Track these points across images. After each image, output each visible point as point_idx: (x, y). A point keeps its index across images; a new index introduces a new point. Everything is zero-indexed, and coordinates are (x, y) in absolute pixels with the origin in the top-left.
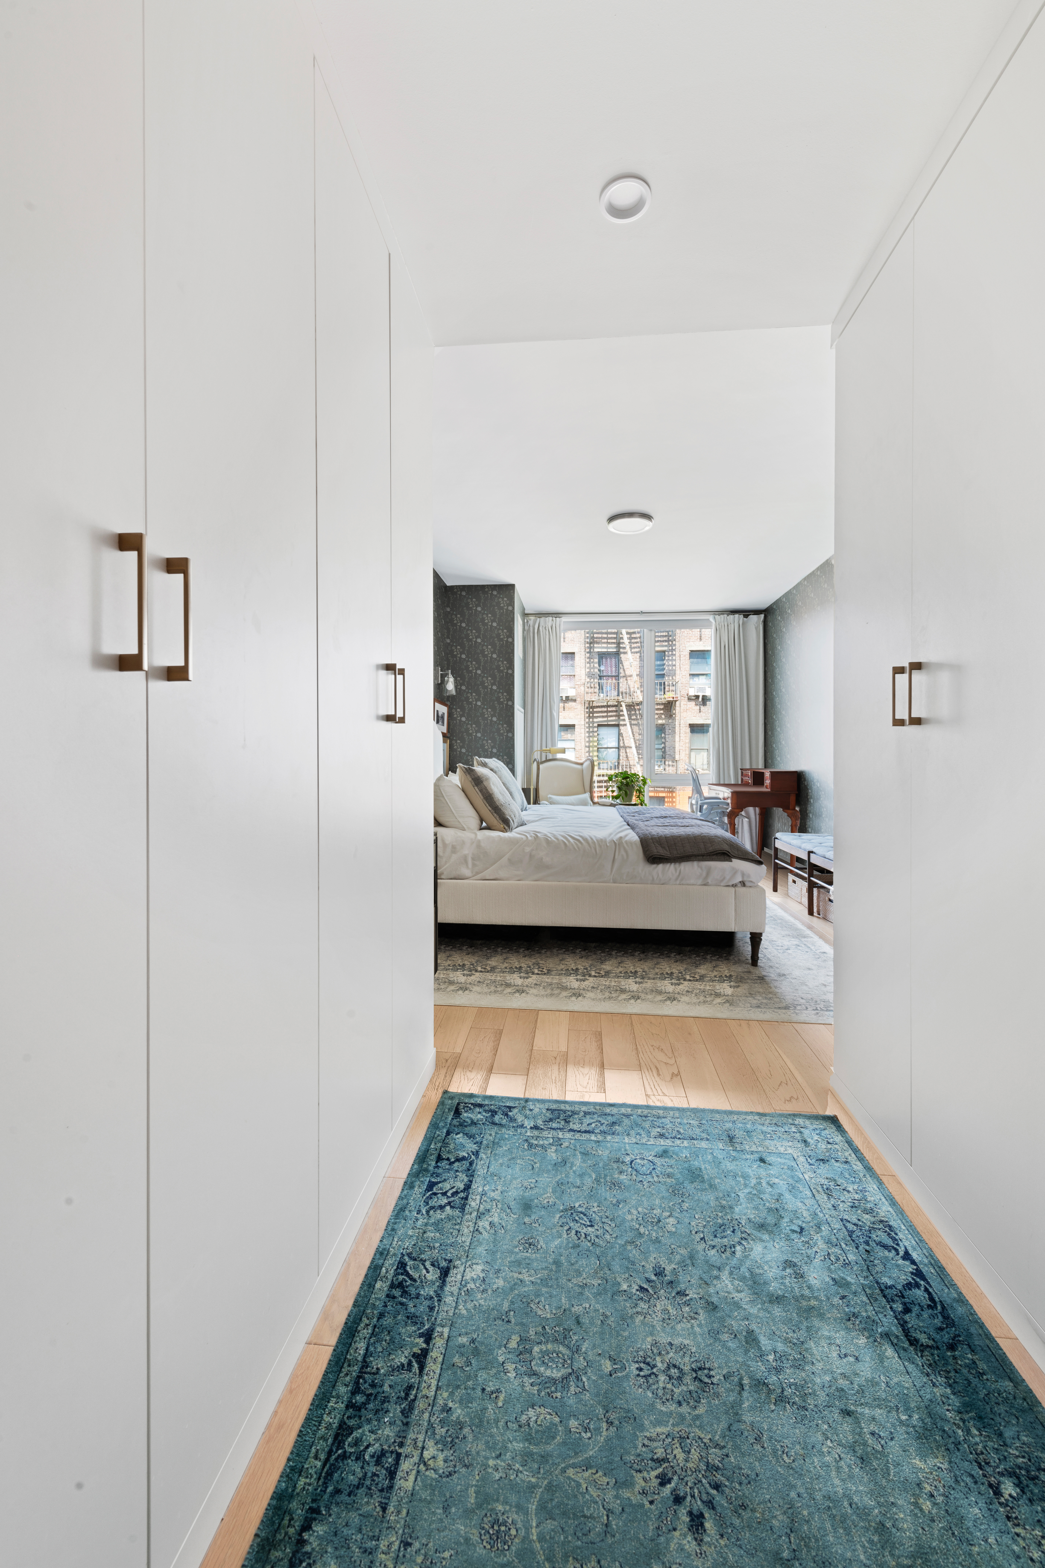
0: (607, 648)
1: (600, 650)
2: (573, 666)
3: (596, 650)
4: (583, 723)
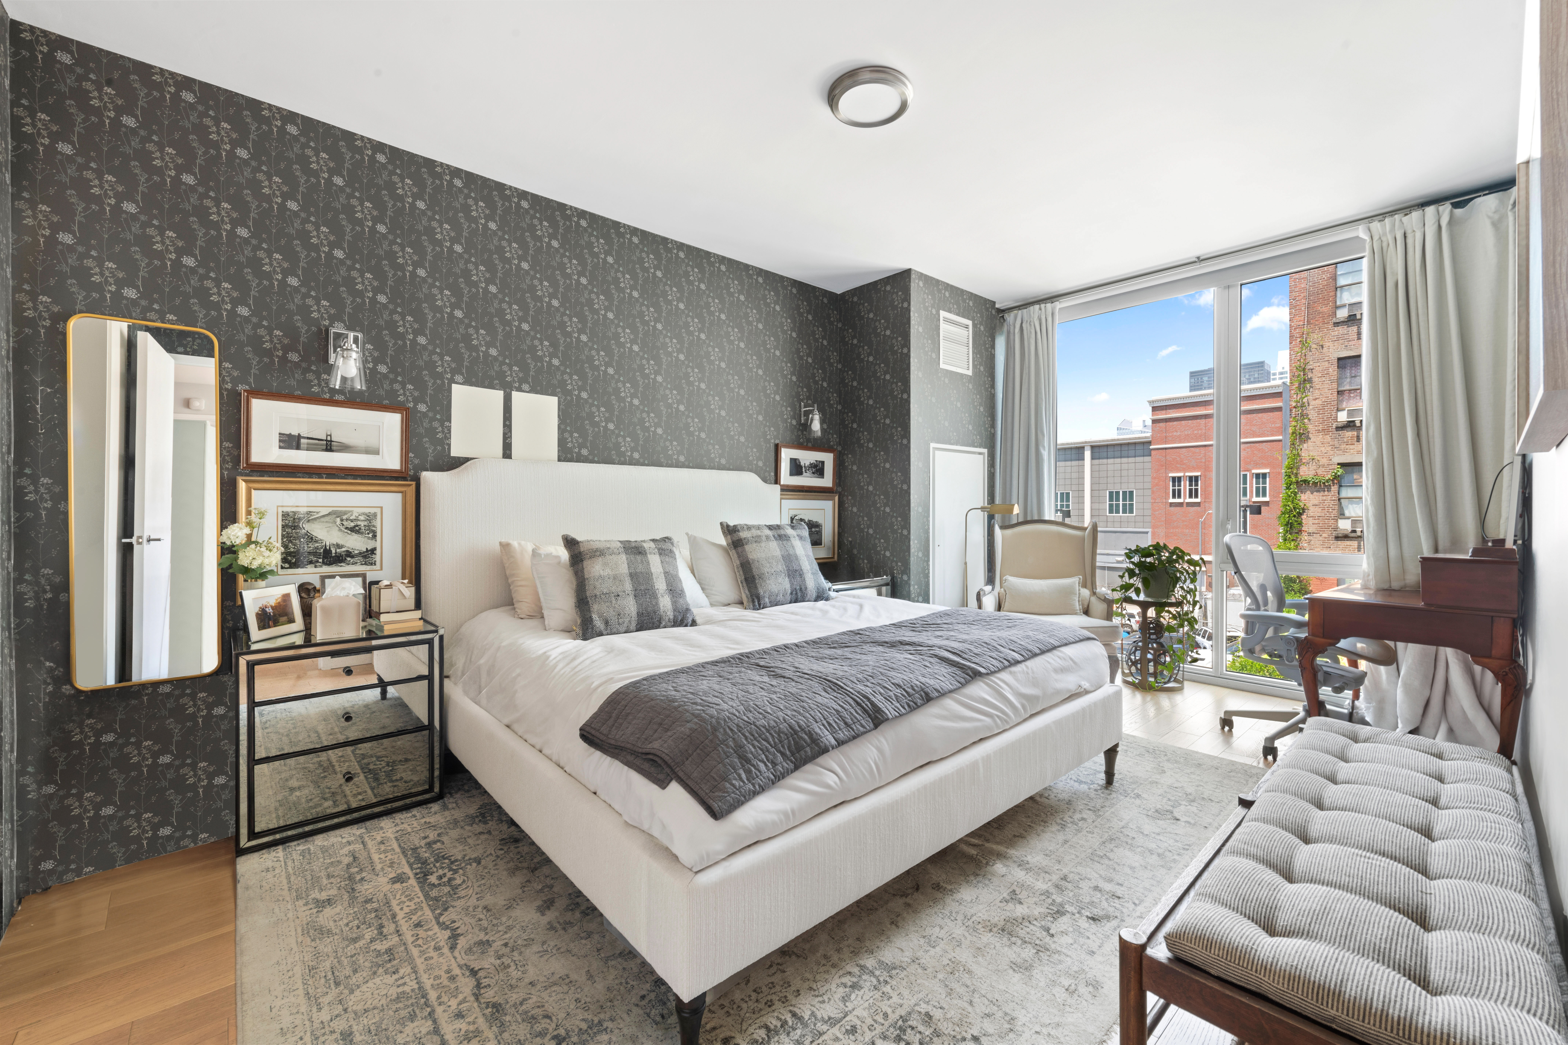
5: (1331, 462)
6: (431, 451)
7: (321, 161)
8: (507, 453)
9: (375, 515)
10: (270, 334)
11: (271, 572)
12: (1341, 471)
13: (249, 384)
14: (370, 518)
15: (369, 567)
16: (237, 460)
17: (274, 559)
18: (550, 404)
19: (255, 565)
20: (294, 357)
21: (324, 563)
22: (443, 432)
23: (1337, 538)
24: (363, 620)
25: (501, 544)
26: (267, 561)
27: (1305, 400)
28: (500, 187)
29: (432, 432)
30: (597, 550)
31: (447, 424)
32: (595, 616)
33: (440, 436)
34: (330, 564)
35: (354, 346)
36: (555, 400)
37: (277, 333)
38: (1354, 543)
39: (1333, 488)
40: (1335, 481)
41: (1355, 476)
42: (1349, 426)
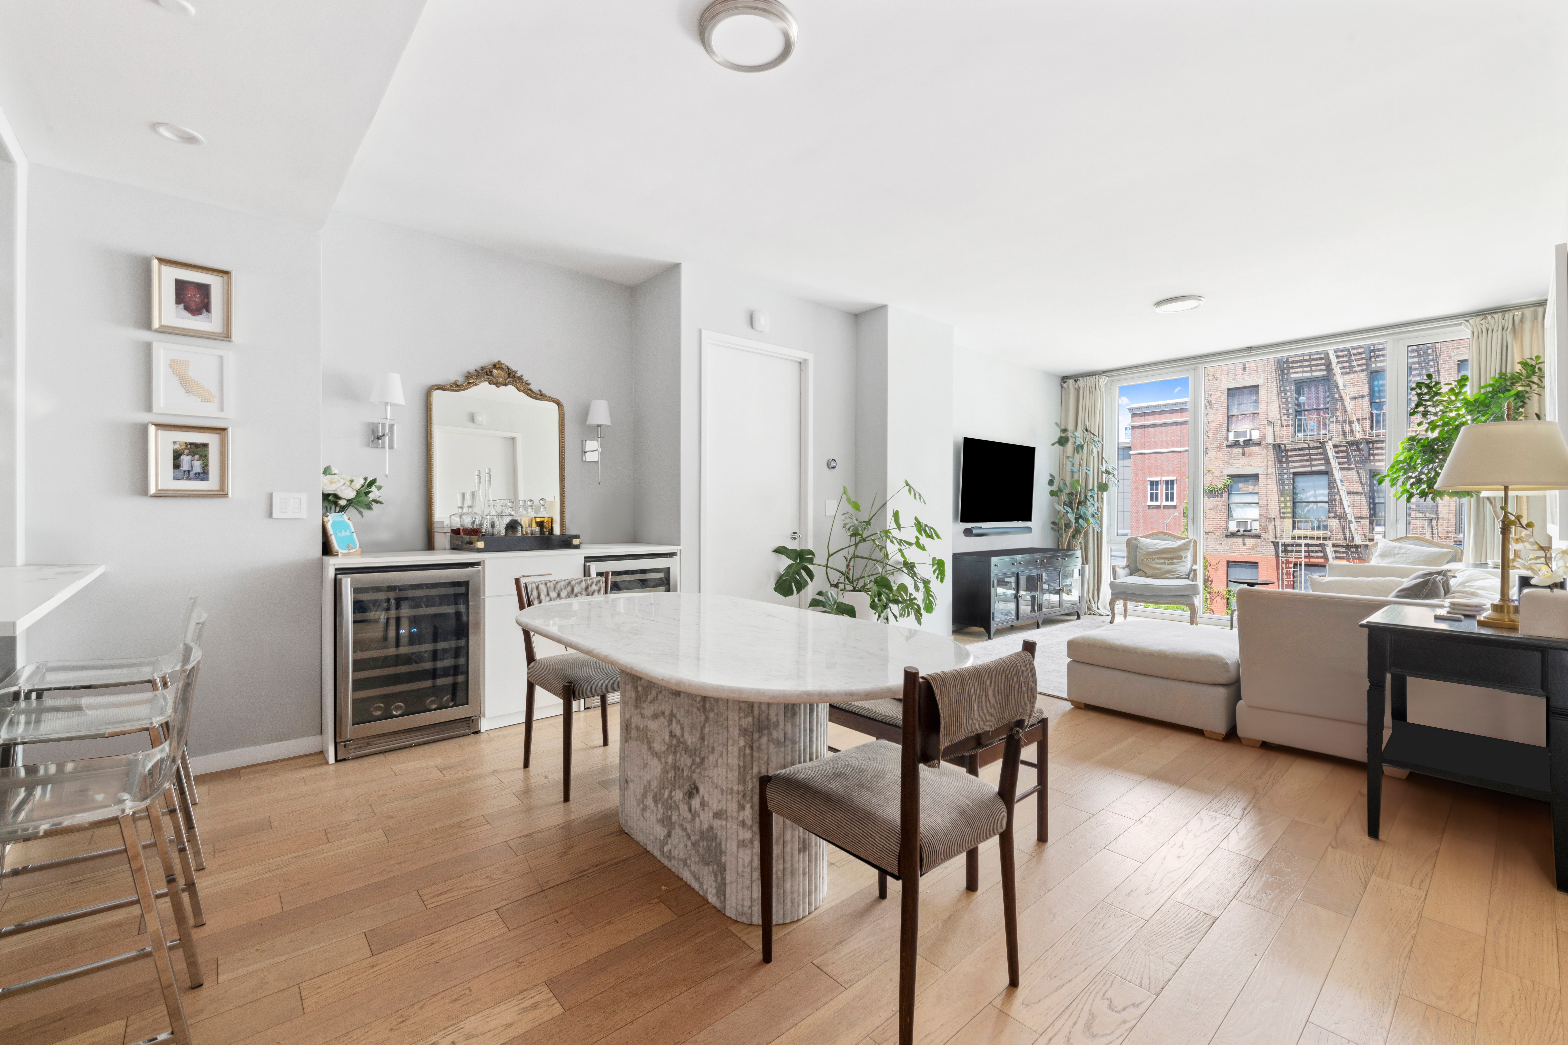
5: (1222, 474)
12: (1229, 481)
23: (1227, 536)
38: (1240, 540)
39: (1225, 495)
40: (1228, 490)
41: (1241, 485)
42: (1236, 444)
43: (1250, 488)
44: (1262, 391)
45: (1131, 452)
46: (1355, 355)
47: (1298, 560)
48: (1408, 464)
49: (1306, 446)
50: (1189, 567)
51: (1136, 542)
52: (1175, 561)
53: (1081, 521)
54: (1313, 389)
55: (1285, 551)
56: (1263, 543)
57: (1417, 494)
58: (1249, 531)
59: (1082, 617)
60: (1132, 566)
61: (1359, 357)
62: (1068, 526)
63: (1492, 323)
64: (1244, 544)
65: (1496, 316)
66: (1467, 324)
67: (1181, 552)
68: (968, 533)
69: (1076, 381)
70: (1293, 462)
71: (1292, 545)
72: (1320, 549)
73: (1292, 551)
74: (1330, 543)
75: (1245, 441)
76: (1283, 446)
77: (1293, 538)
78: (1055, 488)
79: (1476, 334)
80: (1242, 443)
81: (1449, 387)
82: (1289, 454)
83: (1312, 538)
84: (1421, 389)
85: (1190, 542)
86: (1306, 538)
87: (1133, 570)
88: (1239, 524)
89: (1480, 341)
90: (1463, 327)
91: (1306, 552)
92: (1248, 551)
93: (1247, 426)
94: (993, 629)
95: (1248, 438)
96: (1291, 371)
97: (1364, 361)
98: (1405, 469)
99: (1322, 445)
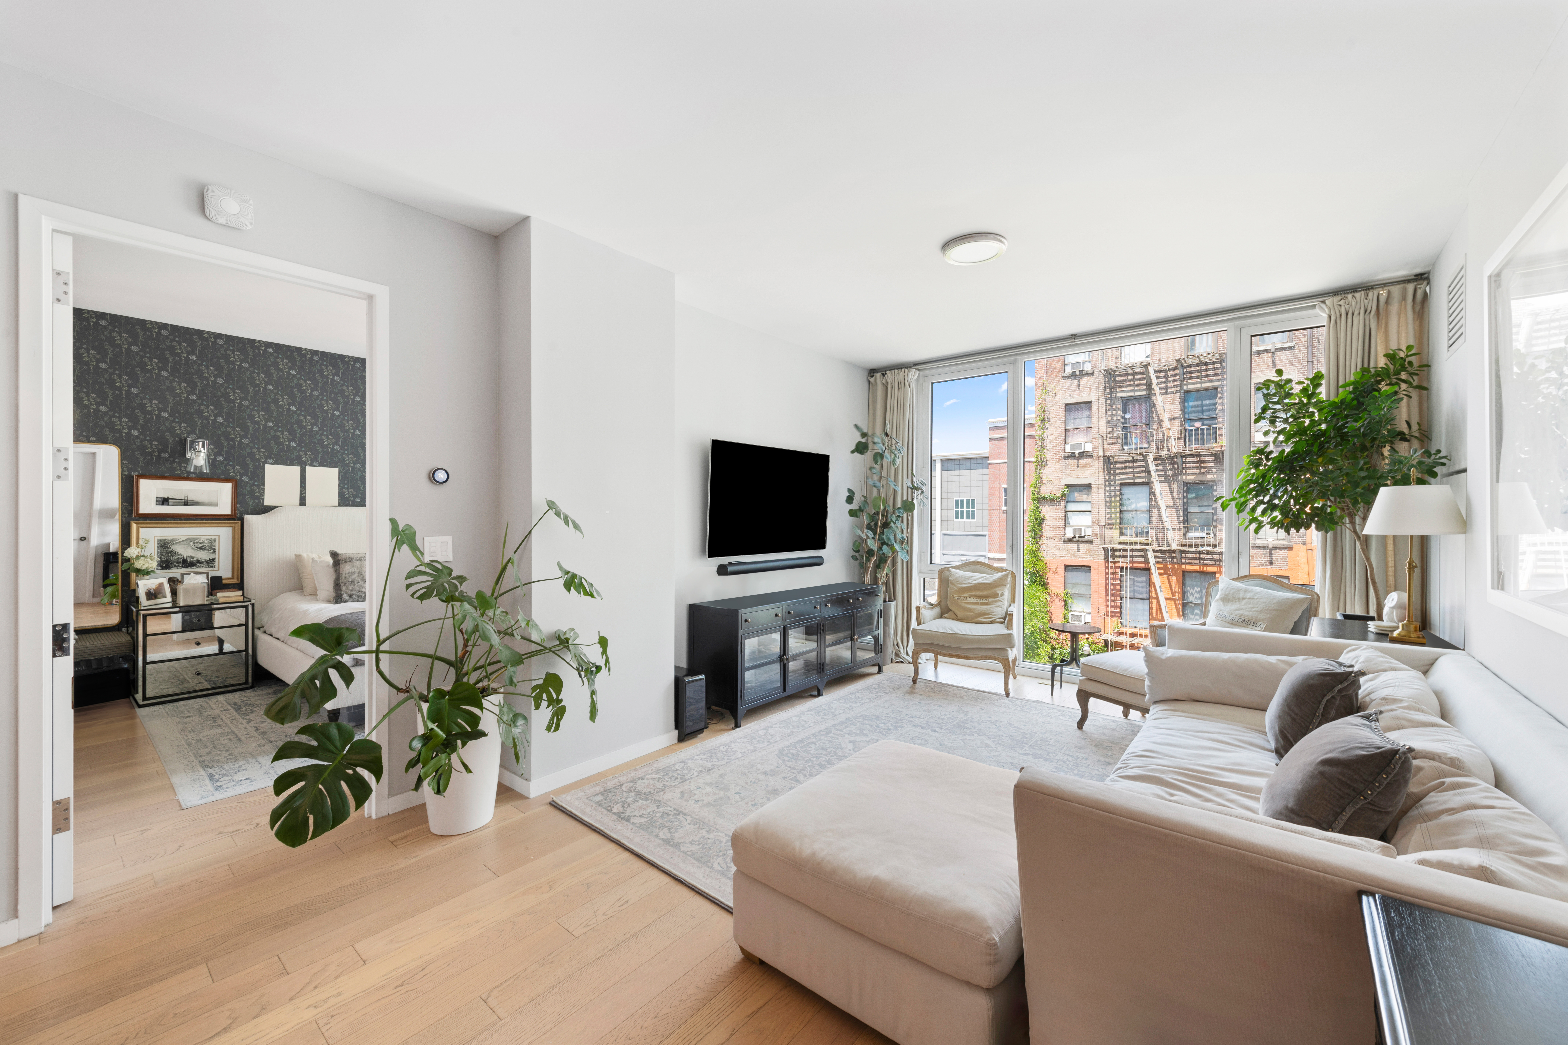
0: (1133, 391)
1: (1124, 395)
2: (1089, 417)
3: (1119, 395)
4: (1101, 481)
5: (1061, 484)
6: (251, 503)
7: (182, 348)
8: (303, 502)
9: (215, 540)
10: (151, 444)
11: (153, 571)
12: (1067, 490)
13: (138, 471)
14: (212, 541)
15: (211, 569)
16: (130, 512)
17: (153, 564)
18: (333, 473)
19: (144, 568)
20: (165, 455)
21: (183, 567)
22: (259, 492)
23: (1064, 542)
24: (208, 597)
25: (295, 555)
26: (150, 566)
27: (1045, 434)
28: (299, 350)
29: (251, 493)
30: (349, 558)
31: (262, 487)
32: (343, 593)
33: (257, 494)
34: (187, 567)
35: (202, 449)
36: (337, 470)
37: (155, 443)
38: (1075, 546)
39: (1063, 503)
40: (1065, 498)
41: (1076, 494)
42: (1072, 456)
43: (1084, 497)
44: (1094, 407)
45: (989, 462)
46: (1172, 376)
47: (1124, 565)
48: (1260, 485)
49: (1131, 458)
50: (1005, 607)
51: (948, 573)
52: (990, 600)
53: (884, 547)
54: (1137, 406)
55: (1113, 557)
56: (1095, 548)
57: (1268, 523)
58: (1083, 537)
59: (884, 668)
60: (943, 604)
61: (1175, 378)
62: (870, 553)
63: (1354, 303)
64: (1078, 549)
65: (1357, 295)
66: (1323, 306)
67: (997, 589)
68: (722, 571)
69: (884, 375)
70: (1120, 474)
71: (1119, 550)
72: (1142, 554)
73: (1119, 556)
74: (1150, 548)
75: (1080, 453)
76: (1111, 458)
77: (1120, 543)
78: (854, 506)
79: (1333, 318)
80: (1077, 455)
81: (1300, 387)
82: (1117, 466)
83: (1136, 543)
84: (1268, 389)
85: (1006, 576)
86: (1131, 543)
87: (945, 610)
88: (1075, 530)
89: (1338, 328)
90: (1317, 311)
91: (1131, 557)
92: (1083, 555)
93: (1082, 440)
94: (742, 708)
95: (1082, 451)
96: (1118, 390)
97: (1178, 383)
98: (1257, 491)
99: (1144, 458)
